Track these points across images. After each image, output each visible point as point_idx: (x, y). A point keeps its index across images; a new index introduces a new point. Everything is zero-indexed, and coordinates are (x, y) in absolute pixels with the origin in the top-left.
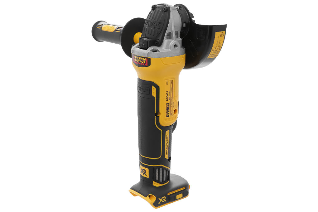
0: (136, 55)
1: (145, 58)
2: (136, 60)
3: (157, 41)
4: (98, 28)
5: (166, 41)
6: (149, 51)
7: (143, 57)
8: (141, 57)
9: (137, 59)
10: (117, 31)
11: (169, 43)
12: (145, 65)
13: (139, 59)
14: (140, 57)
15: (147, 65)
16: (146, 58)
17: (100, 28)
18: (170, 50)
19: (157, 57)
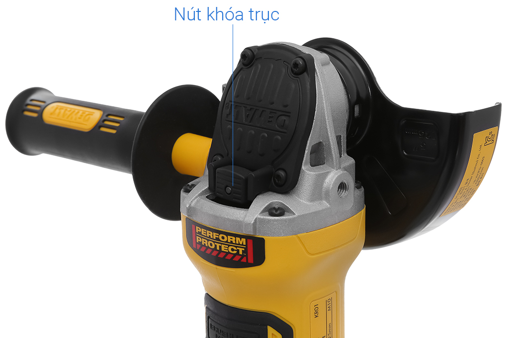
0: (207, 224)
1: (241, 237)
2: (207, 243)
3: (279, 177)
4: (27, 113)
5: (308, 173)
6: (257, 215)
7: (236, 236)
8: (227, 234)
9: (209, 239)
10: (103, 129)
11: (321, 178)
12: (244, 260)
13: (217, 239)
14: (220, 232)
15: (251, 260)
16: (247, 237)
17: (35, 115)
18: (325, 204)
19: (286, 235)
